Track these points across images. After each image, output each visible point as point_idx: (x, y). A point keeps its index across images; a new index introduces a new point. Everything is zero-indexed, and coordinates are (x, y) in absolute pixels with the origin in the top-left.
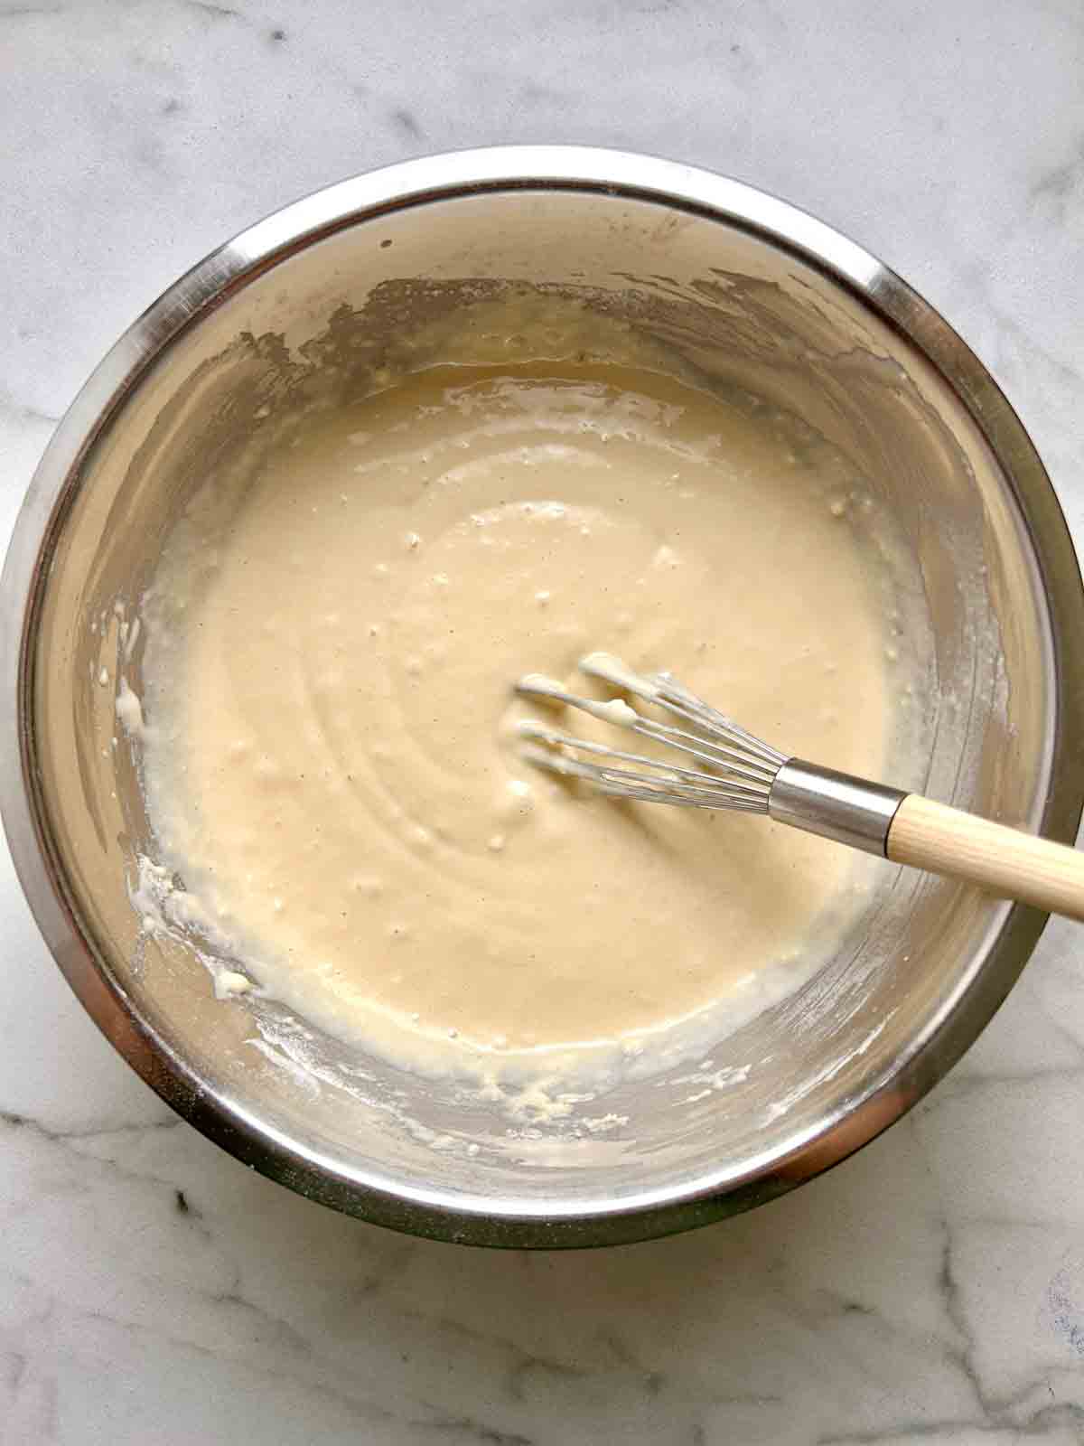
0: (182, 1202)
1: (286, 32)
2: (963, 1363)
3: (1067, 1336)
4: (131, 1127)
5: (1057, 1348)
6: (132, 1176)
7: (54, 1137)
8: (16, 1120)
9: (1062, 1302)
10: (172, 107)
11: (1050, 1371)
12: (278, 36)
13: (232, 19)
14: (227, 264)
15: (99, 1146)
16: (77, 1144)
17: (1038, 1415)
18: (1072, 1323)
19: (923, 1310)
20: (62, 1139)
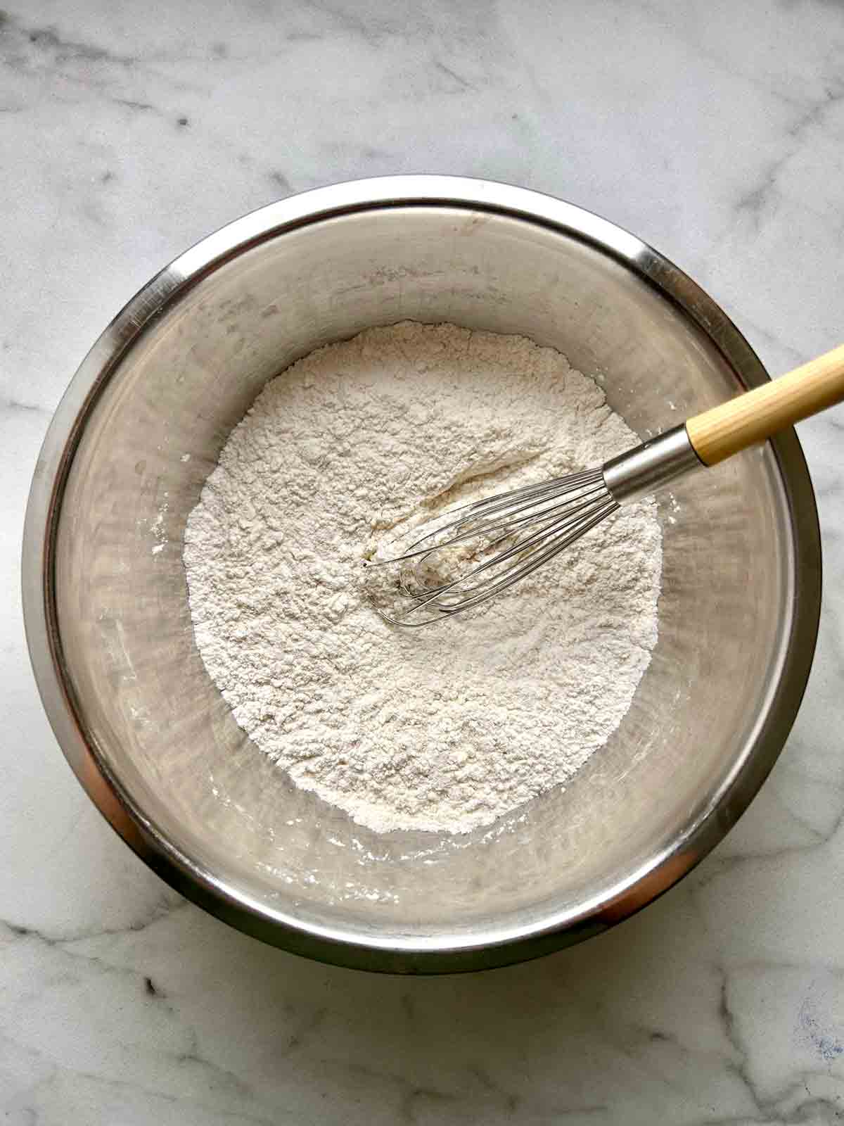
0: (150, 987)
1: (188, 119)
2: (741, 1072)
3: (816, 1048)
4: (109, 932)
5: (808, 1058)
6: (110, 969)
7: (51, 943)
8: (23, 932)
9: (810, 1021)
10: (107, 177)
11: (806, 1075)
12: (183, 122)
13: (149, 110)
14: (161, 288)
15: (86, 948)
16: (69, 947)
17: (799, 1109)
18: (819, 1038)
19: (707, 1035)
20: (57, 944)
